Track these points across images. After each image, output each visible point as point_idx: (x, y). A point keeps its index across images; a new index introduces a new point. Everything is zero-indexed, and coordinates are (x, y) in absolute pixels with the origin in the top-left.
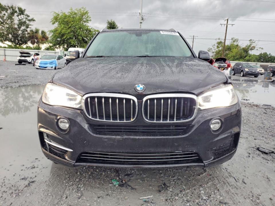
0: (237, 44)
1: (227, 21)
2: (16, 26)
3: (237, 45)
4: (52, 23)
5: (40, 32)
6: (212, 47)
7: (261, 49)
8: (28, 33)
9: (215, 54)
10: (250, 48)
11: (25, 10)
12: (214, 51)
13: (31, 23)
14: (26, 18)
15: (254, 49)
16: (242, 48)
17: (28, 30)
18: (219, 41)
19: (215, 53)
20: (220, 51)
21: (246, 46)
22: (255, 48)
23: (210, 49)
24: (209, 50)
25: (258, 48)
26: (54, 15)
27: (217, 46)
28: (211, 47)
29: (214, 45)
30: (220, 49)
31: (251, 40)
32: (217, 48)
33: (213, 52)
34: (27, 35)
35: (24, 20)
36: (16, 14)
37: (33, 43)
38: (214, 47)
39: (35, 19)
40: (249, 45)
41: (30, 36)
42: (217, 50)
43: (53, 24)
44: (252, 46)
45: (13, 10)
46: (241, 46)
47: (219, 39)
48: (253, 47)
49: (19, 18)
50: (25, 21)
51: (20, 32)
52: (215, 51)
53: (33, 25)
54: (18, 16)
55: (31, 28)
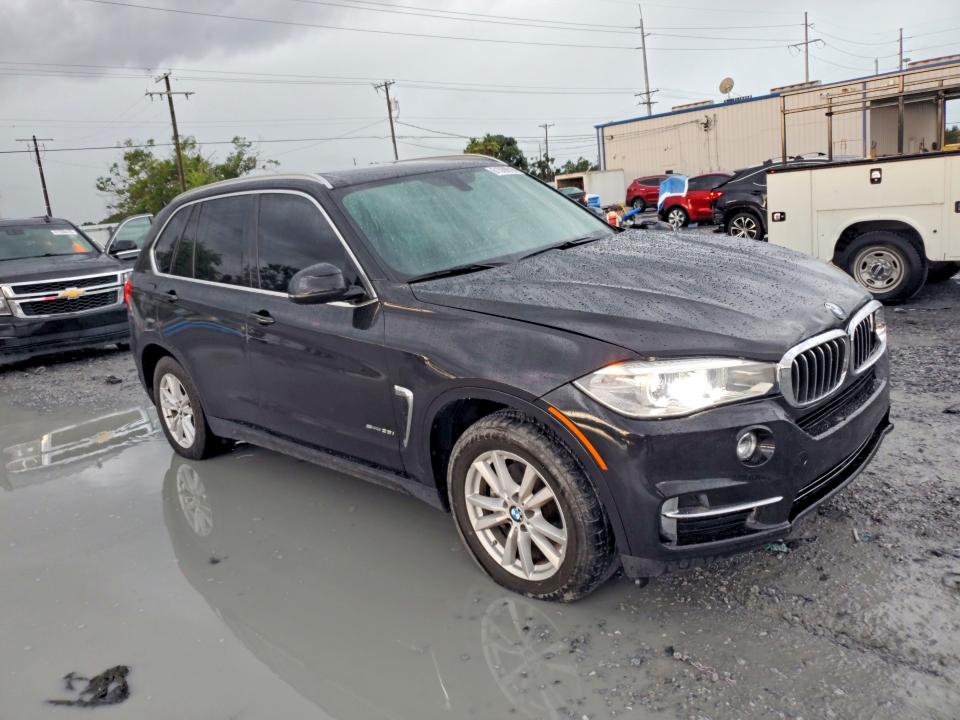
0: (196, 156)
1: (164, 80)
3: (198, 159)
6: (112, 175)
7: (274, 164)
9: (131, 198)
10: (242, 163)
12: (120, 186)
15: (254, 167)
16: (213, 166)
18: (132, 150)
19: (128, 194)
20: (144, 184)
21: (229, 159)
22: (258, 163)
23: (104, 181)
24: (101, 185)
25: (264, 163)
27: (127, 167)
28: (107, 174)
29: (115, 165)
30: (143, 176)
31: (236, 139)
32: (132, 176)
33: (120, 192)
38: (118, 174)
40: (235, 154)
42: (133, 181)
44: (245, 157)
46: (210, 161)
47: (129, 143)
48: (250, 159)
52: (127, 186)
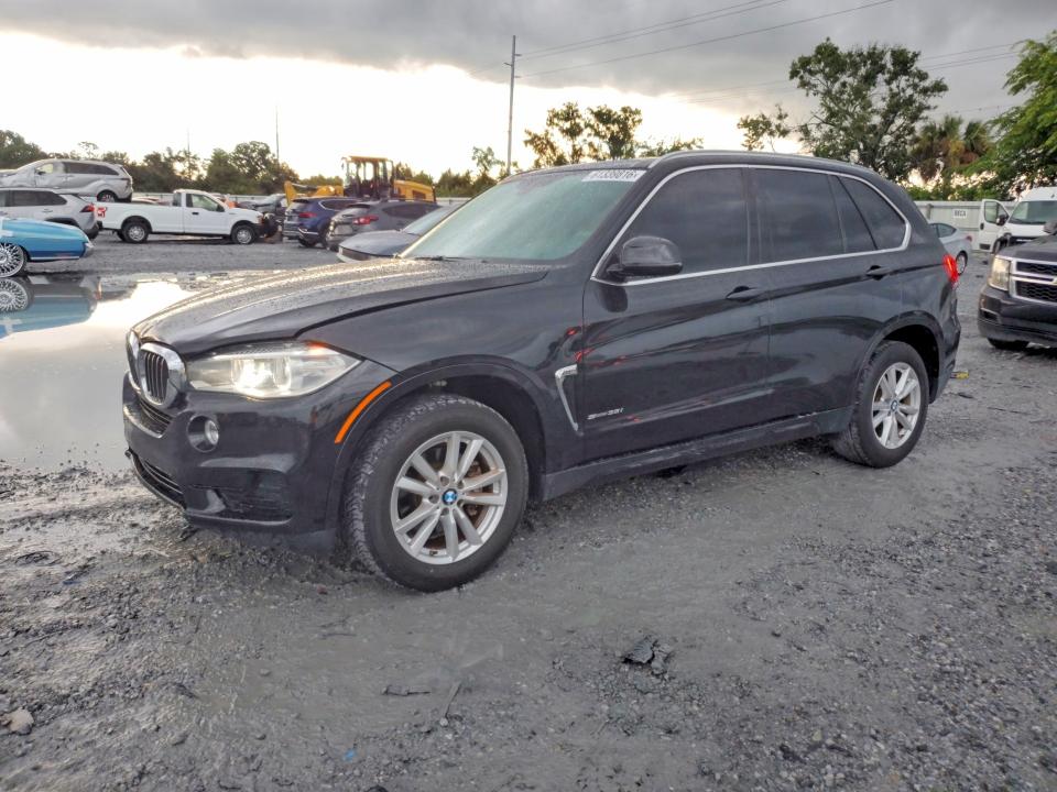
2: (876, 120)
4: (1010, 87)
5: (962, 129)
8: (916, 140)
11: (916, 55)
13: (932, 101)
14: (915, 86)
17: (918, 126)
26: (1026, 53)
34: (909, 149)
35: (909, 92)
36: (881, 78)
37: (927, 174)
39: (945, 82)
41: (919, 152)
43: (1016, 90)
45: (874, 63)
49: (891, 90)
50: (911, 96)
51: (887, 139)
53: (935, 107)
54: (889, 82)
55: (927, 118)
